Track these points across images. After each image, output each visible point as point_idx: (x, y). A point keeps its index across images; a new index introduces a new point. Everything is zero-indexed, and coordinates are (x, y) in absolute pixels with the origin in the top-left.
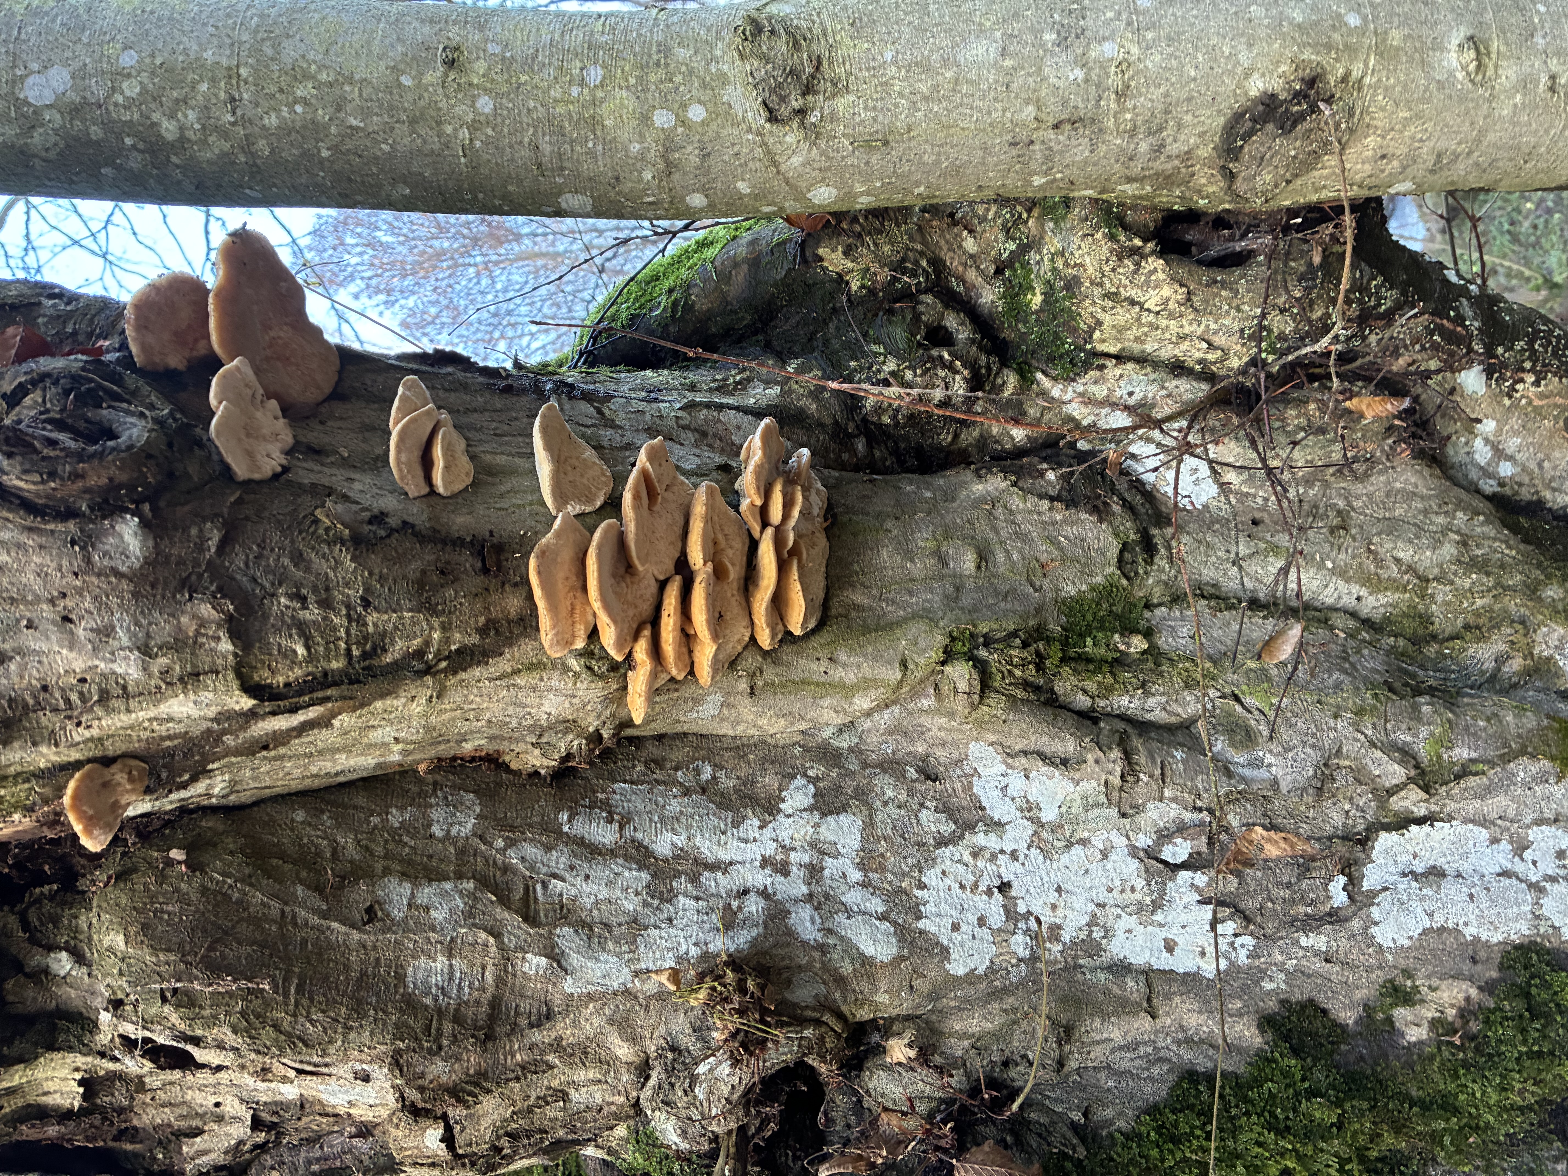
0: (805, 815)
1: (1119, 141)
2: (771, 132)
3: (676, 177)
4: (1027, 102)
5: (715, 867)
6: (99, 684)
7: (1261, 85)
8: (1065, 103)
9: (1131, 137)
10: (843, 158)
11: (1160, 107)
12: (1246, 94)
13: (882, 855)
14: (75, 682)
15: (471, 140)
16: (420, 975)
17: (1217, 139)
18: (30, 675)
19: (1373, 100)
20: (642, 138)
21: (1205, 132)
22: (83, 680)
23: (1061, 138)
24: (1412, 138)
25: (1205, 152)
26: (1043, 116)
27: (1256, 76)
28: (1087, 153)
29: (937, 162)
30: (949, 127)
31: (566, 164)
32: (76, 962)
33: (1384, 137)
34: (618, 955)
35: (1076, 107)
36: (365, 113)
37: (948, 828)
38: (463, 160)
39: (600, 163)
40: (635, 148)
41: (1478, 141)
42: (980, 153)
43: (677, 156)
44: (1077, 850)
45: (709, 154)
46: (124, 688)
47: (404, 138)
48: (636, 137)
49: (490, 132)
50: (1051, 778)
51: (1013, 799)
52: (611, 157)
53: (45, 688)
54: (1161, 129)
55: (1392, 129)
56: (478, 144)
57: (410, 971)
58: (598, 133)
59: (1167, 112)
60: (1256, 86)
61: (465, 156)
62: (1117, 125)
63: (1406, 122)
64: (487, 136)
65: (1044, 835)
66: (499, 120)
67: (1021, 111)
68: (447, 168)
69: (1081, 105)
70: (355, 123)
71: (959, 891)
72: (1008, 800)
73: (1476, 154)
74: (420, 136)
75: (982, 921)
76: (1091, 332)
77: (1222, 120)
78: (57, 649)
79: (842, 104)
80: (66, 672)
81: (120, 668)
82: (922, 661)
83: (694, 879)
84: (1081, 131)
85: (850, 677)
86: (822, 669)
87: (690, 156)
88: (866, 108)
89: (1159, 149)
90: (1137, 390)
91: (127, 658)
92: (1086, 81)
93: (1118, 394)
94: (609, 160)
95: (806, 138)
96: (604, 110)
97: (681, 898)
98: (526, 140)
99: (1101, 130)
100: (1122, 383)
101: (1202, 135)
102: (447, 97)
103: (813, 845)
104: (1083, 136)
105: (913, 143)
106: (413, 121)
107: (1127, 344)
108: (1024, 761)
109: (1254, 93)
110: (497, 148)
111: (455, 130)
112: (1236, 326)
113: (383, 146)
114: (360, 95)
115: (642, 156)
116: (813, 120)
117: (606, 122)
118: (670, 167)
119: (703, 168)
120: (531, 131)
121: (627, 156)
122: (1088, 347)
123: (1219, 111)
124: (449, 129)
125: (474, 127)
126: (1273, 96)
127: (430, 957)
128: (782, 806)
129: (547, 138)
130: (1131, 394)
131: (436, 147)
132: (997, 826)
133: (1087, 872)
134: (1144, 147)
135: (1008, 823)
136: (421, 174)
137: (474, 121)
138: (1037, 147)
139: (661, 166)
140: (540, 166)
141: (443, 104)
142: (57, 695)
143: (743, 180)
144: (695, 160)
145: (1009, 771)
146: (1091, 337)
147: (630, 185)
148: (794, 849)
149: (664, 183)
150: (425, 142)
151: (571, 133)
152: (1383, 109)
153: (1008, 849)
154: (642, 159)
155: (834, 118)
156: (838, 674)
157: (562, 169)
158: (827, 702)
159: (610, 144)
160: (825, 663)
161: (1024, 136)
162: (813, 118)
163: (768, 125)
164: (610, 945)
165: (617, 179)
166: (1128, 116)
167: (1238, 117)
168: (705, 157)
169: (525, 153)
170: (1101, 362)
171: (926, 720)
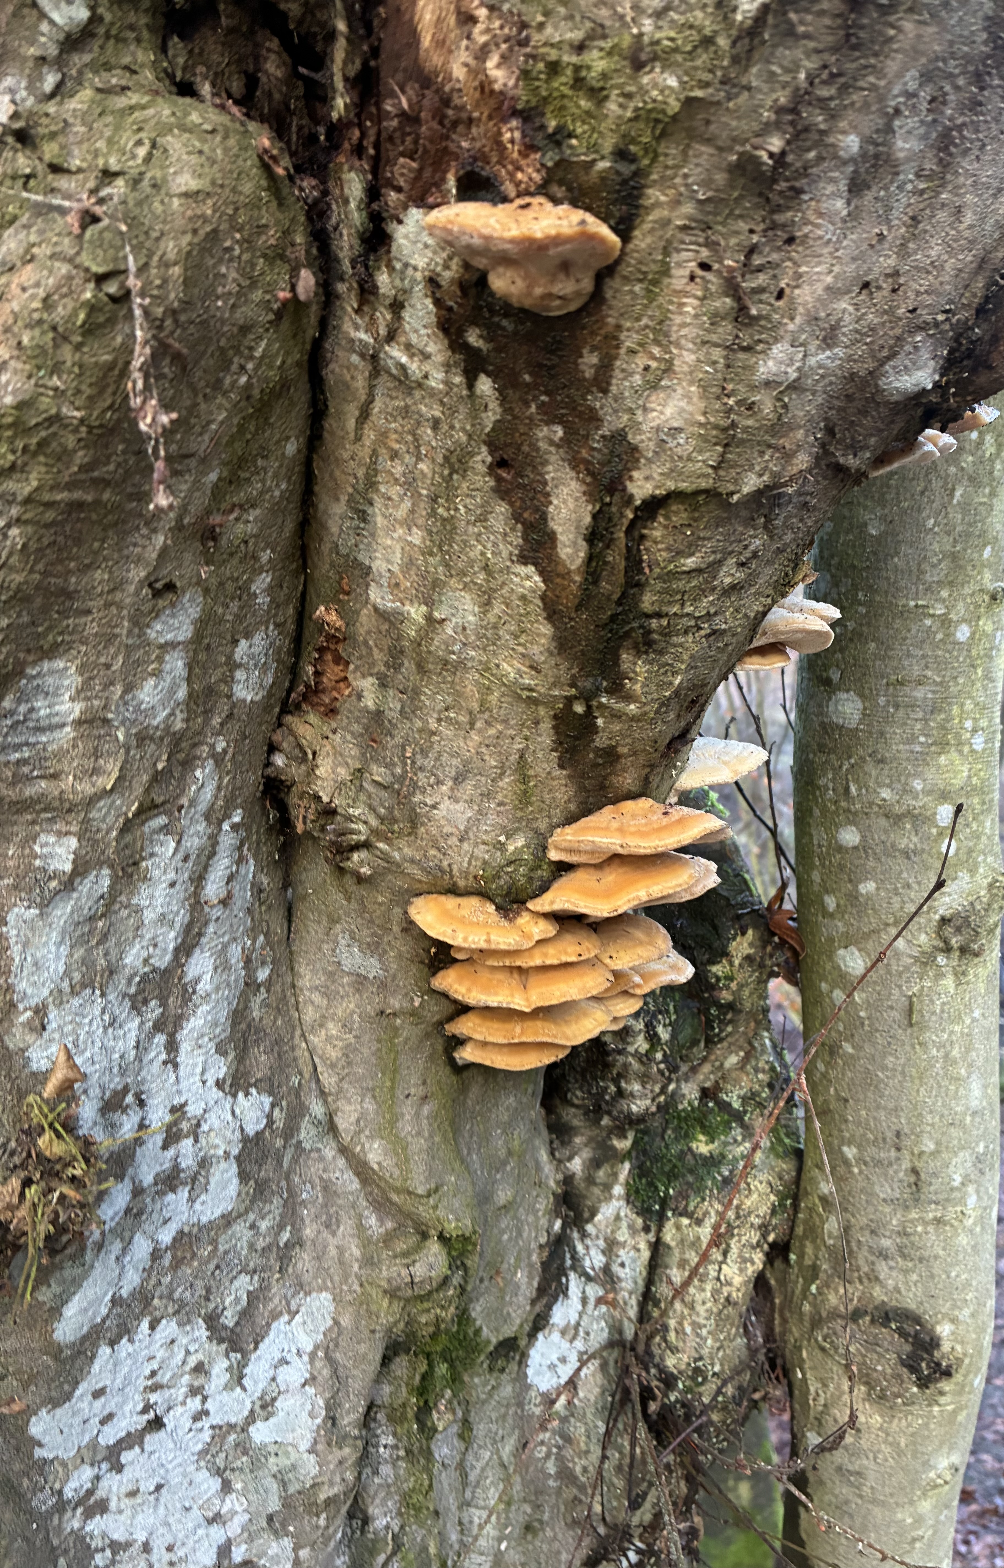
0: (238, 1134)
1: (894, 1222)
2: (930, 920)
3: (883, 822)
4: (938, 1143)
5: (172, 1046)
6: (767, 318)
7: (945, 1334)
8: (935, 1175)
9: (899, 1233)
10: (900, 987)
11: (926, 1254)
12: (938, 1323)
13: (194, 1255)
14: (783, 284)
15: (933, 616)
16: (50, 680)
17: (894, 1303)
18: (818, 226)
19: (918, 1416)
20: (927, 792)
21: (899, 1292)
22: (780, 295)
23: (901, 1174)
24: (879, 1451)
25: (878, 1294)
26: (925, 1158)
27: (953, 1327)
28: (882, 1196)
29: (884, 1068)
30: (921, 1078)
31: (901, 713)
32: (68, 36)
33: (880, 1429)
34: (67, 973)
35: (930, 1184)
36: (965, 507)
37: (229, 1319)
38: (912, 603)
39: (901, 747)
40: (918, 785)
41: (874, 1501)
42: (891, 1105)
43: (908, 826)
44: (215, 1484)
45: (908, 858)
46: (748, 349)
47: (938, 545)
48: (928, 787)
49: (939, 636)
50: (312, 1415)
51: (274, 1379)
52: (908, 759)
53: (791, 240)
54: (904, 1256)
55: (888, 1434)
56: (928, 622)
57: (60, 664)
58: (933, 748)
59: (921, 1260)
60: (944, 1330)
61: (916, 606)
62: (912, 1221)
63: (895, 1445)
64: (935, 633)
65: (232, 1437)
66: (950, 647)
67: (931, 1138)
68: (902, 583)
69: (932, 1188)
70: (958, 493)
71: (147, 1372)
72: (272, 1372)
73: (859, 1502)
74: (940, 561)
75: (107, 1419)
76: (685, 1213)
77: (913, 1306)
78: (836, 269)
79: (949, 982)
80: (800, 276)
81: (779, 350)
82: (441, 1213)
83: (158, 1027)
84: (908, 1190)
85: (406, 1127)
86: (413, 1091)
87: (907, 839)
88: (944, 1004)
89: (883, 1255)
90: (627, 1270)
91: (792, 361)
92: (952, 1189)
93: (622, 1252)
94: (904, 756)
95: (923, 953)
96: (954, 755)
97: (137, 1021)
98: (929, 673)
99: (907, 1207)
100: (632, 1253)
101: (897, 1290)
102: (973, 594)
103: (204, 1163)
104: (902, 1193)
105: (908, 1048)
106: (954, 557)
107: (676, 1252)
108: (326, 1372)
109: (939, 1329)
110: (923, 642)
111: (944, 601)
112: (705, 1352)
113: (932, 521)
114: (981, 504)
115: (907, 790)
116: (939, 959)
117: (943, 757)
118: (896, 819)
119: (891, 851)
120: (938, 679)
121: (909, 775)
122: (670, 1214)
123: (921, 1303)
124: (944, 594)
125: (945, 622)
126: (938, 1346)
127: (78, 692)
128: (241, 1095)
129: (930, 696)
130: (622, 1265)
131: (928, 577)
132: (238, 1378)
133: (187, 1509)
134: (886, 1243)
135: (244, 1389)
136: (897, 553)
137: (951, 621)
138: (893, 1153)
139: (897, 809)
140: (900, 683)
141: (967, 590)
142: (775, 257)
143: (878, 889)
144: (903, 843)
145: (306, 1358)
146: (681, 1215)
147: (873, 773)
148: (196, 1141)
149: (876, 809)
150: (934, 566)
151: (934, 720)
152: (909, 1425)
153: (209, 1405)
154: (905, 791)
155: (940, 976)
156: (407, 1110)
157: (897, 706)
158: (370, 1106)
159: (923, 759)
160: (421, 1091)
161: (906, 1142)
162: (941, 960)
163: (937, 917)
164: (79, 953)
165: (882, 761)
166: (919, 1229)
167: (917, 1320)
168: (906, 854)
169: (916, 671)
170: (653, 1229)
171: (346, 1227)
